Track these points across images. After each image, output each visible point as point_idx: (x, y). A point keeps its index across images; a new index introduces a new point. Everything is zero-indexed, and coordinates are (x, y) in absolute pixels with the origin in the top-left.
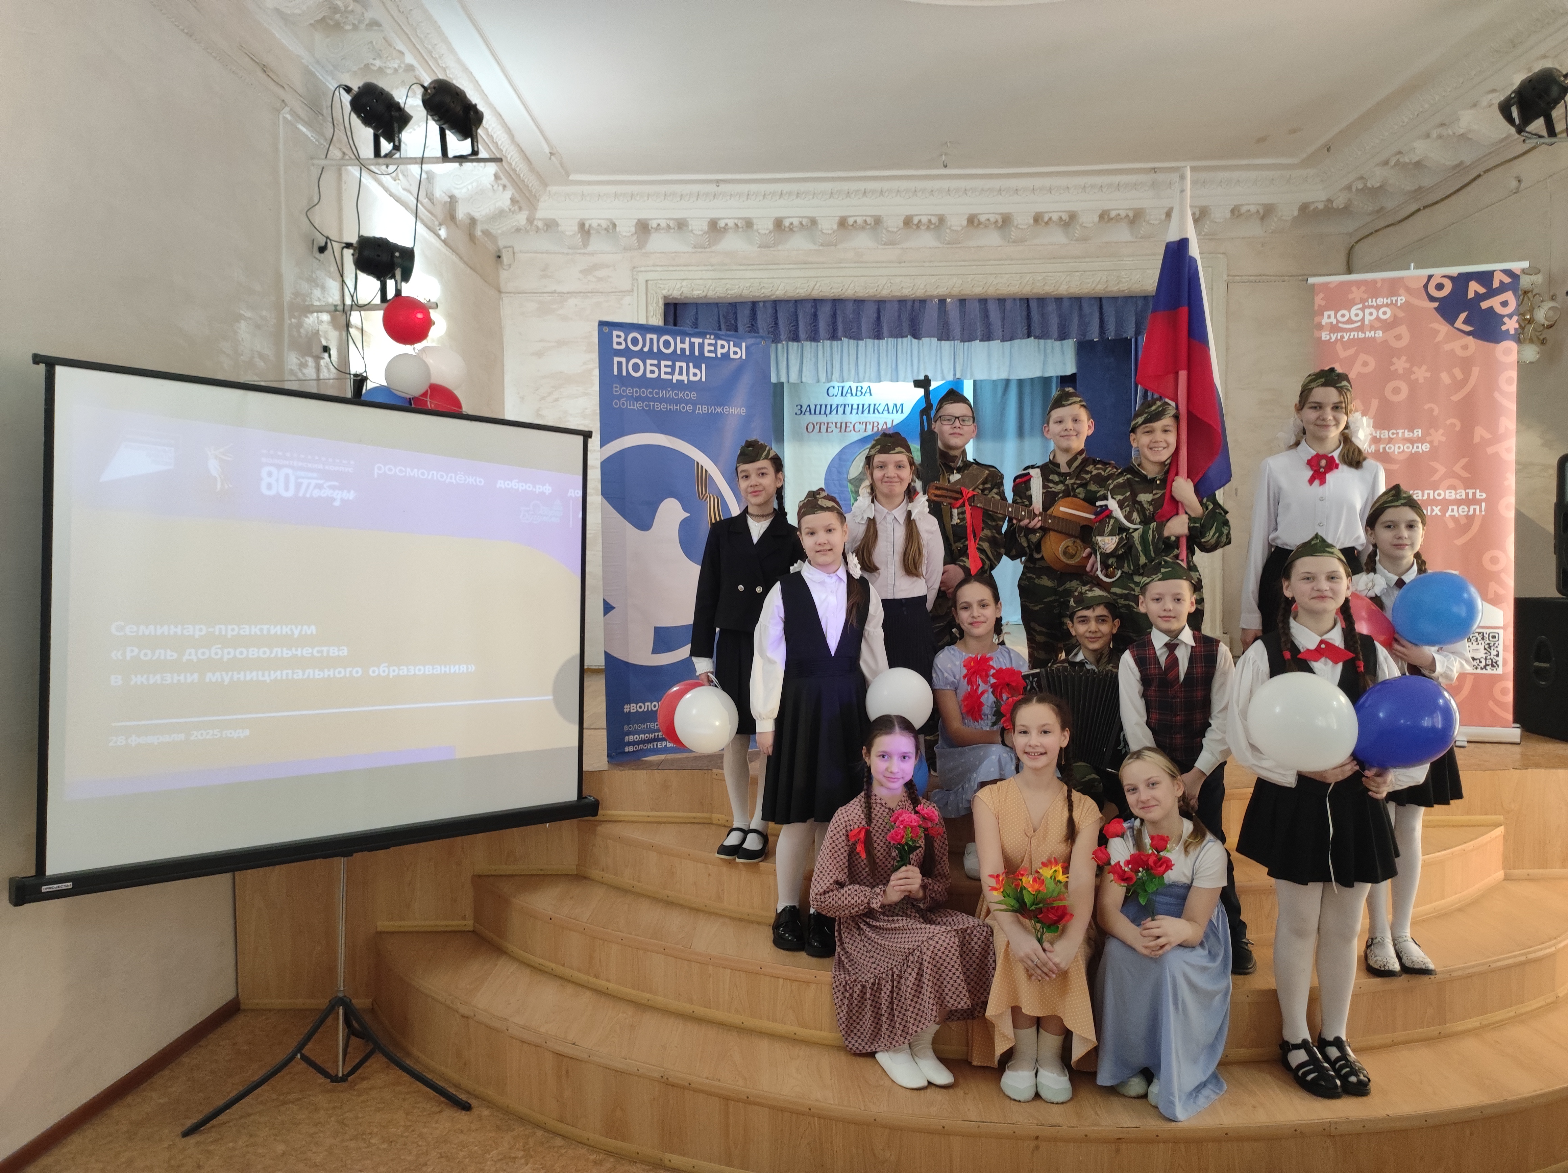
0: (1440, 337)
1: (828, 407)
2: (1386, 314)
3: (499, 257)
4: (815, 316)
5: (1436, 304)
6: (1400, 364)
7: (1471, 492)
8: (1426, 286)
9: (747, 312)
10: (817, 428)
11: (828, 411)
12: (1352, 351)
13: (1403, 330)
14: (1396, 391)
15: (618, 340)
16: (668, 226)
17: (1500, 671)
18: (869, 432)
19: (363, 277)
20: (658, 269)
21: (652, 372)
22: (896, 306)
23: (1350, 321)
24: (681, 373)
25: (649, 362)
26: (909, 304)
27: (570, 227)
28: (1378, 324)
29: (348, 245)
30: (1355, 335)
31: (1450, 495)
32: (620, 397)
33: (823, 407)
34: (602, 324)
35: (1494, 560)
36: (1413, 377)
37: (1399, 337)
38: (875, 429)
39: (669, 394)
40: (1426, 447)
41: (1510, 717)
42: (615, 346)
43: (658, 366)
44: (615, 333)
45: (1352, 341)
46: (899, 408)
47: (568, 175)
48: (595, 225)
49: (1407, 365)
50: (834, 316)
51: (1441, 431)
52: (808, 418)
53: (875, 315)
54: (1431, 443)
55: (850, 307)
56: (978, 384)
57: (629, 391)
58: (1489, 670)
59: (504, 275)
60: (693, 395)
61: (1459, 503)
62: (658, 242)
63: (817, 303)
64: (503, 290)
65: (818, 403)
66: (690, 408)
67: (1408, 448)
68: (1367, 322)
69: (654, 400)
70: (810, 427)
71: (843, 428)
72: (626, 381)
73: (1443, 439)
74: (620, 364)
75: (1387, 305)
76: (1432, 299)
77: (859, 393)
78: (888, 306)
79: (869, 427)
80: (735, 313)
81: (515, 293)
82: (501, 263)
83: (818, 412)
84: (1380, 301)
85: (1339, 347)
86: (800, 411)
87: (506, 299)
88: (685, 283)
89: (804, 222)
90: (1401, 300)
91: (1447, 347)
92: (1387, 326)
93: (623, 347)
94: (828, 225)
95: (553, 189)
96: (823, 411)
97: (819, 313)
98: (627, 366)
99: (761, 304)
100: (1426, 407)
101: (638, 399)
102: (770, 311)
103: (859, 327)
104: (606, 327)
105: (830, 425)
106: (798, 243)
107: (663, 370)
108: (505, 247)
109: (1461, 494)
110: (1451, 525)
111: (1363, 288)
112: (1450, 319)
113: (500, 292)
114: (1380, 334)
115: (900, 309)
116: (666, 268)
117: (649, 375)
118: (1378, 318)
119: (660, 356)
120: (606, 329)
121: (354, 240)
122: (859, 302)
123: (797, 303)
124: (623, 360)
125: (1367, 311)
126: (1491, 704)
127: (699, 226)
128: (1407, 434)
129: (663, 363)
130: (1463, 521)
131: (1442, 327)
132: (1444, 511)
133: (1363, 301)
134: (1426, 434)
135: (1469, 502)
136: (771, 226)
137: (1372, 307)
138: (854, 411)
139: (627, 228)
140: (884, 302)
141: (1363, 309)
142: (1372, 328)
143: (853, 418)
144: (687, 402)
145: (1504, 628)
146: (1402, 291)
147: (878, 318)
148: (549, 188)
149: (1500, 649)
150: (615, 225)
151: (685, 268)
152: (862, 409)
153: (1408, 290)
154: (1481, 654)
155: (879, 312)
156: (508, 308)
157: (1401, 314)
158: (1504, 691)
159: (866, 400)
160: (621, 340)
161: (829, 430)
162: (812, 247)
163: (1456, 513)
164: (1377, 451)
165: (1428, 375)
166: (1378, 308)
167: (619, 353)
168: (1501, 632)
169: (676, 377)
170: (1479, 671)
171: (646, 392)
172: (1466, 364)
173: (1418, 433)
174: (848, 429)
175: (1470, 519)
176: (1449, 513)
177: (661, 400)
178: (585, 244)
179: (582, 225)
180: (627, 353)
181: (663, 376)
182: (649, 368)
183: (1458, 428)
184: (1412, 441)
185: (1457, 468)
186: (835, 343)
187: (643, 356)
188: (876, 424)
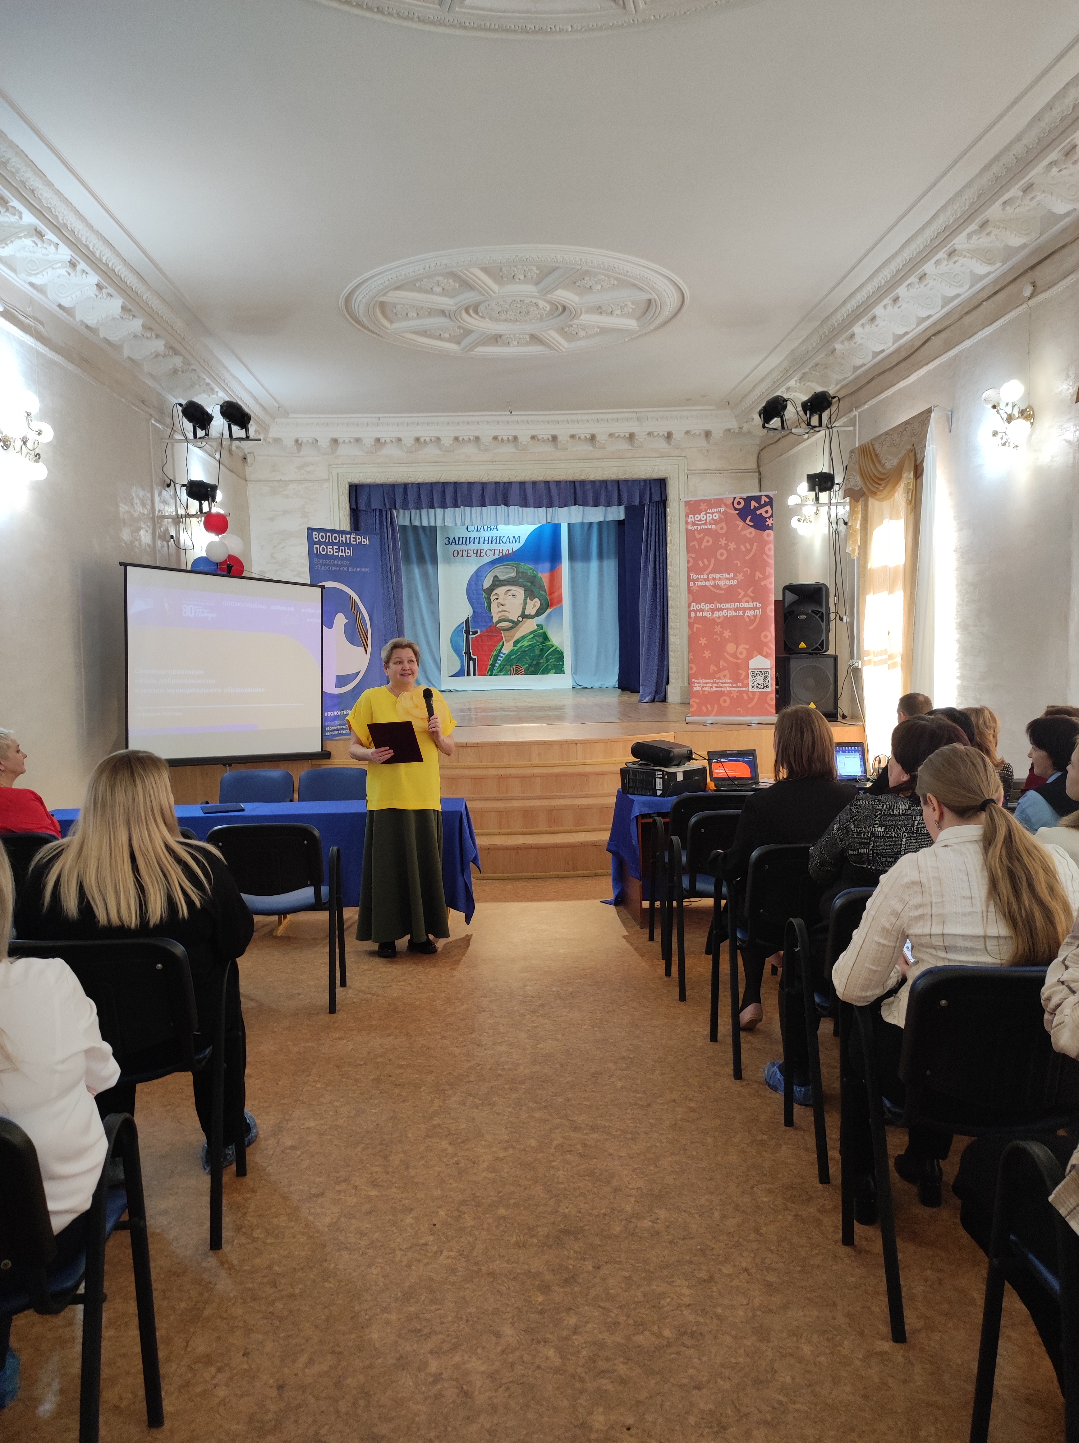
0: (740, 528)
1: (468, 539)
2: (716, 517)
3: (245, 458)
4: (444, 492)
5: (737, 512)
6: (723, 542)
7: (755, 603)
8: (733, 503)
9: (401, 490)
10: (460, 553)
11: (468, 543)
12: (702, 535)
13: (723, 524)
14: (722, 555)
15: (316, 536)
16: (350, 442)
17: (769, 689)
18: (497, 556)
19: (190, 500)
20: (345, 466)
21: (330, 552)
22: (494, 486)
23: (700, 520)
24: (342, 552)
25: (329, 547)
26: (502, 485)
27: (290, 443)
28: (713, 522)
29: (184, 485)
30: (702, 527)
31: (746, 605)
32: (317, 564)
33: (464, 539)
34: (309, 529)
35: (766, 636)
36: (729, 548)
37: (722, 528)
38: (501, 554)
39: (338, 562)
40: (735, 582)
41: (775, 711)
42: (315, 540)
43: (332, 549)
44: (314, 533)
45: (702, 530)
46: (517, 539)
47: (288, 414)
48: (305, 441)
49: (726, 542)
50: (455, 492)
51: (742, 574)
52: (454, 547)
53: (481, 492)
54: (737, 580)
55: (465, 487)
56: (571, 526)
57: (321, 561)
58: (765, 690)
59: (248, 470)
60: (347, 563)
61: (750, 609)
62: (343, 450)
63: (444, 485)
64: (248, 478)
65: (461, 536)
66: (346, 569)
67: (728, 583)
68: (708, 521)
69: (331, 565)
70: (456, 552)
71: (479, 553)
72: (319, 556)
73: (743, 578)
74: (317, 548)
75: (716, 512)
76: (736, 509)
77: (489, 529)
78: (489, 486)
79: (497, 553)
80: (394, 491)
81: (255, 481)
82: (247, 462)
83: (461, 543)
84: (713, 510)
85: (696, 533)
86: (449, 542)
87: (250, 485)
88: (361, 474)
89: (433, 439)
90: (722, 510)
91: (743, 533)
92: (716, 522)
93: (317, 540)
94: (447, 441)
95: (278, 420)
96: (464, 543)
97: (446, 491)
98: (319, 549)
99: (410, 485)
100: (735, 562)
101: (324, 565)
102: (416, 489)
103: (471, 499)
104: (310, 530)
105: (469, 551)
106: (431, 451)
107: (335, 550)
108: (249, 453)
109: (751, 605)
110: (747, 620)
111: (705, 504)
112: (744, 520)
113: (246, 480)
114: (714, 526)
115: (496, 488)
116: (349, 466)
117: (329, 553)
118: (712, 518)
119: (333, 544)
120: (310, 532)
121: (186, 483)
122: (470, 485)
123: (432, 484)
124: (318, 546)
125: (708, 515)
126: (766, 706)
127: (369, 442)
128: (727, 576)
129: (335, 547)
130: (752, 618)
131: (740, 523)
132: (744, 613)
133: (706, 510)
134: (735, 575)
135: (754, 608)
136: (412, 441)
137: (710, 513)
138: (486, 542)
139: (324, 443)
140: (486, 483)
141: (706, 514)
142: (711, 524)
143: (485, 547)
144: (345, 566)
145: (771, 669)
146: (722, 505)
147: (483, 493)
148: (276, 420)
149: (769, 679)
150: (317, 441)
151: (361, 466)
152: (491, 540)
153: (726, 505)
154: (761, 682)
155: (483, 489)
156: (252, 490)
157: (723, 517)
158: (771, 699)
159: (494, 534)
160: (317, 536)
161: (469, 555)
162: (440, 452)
163: (749, 614)
164: (715, 584)
165: (735, 546)
166: (712, 513)
167: (316, 543)
168: (769, 671)
169: (340, 554)
170: (761, 690)
171: (328, 562)
172: (751, 541)
173: (732, 575)
174: (482, 555)
175: (755, 616)
176: (746, 614)
177: (334, 565)
178: (299, 451)
179: (297, 441)
180: (319, 543)
181: (335, 554)
182: (329, 550)
183: (749, 573)
184: (729, 579)
185: (749, 592)
186: (457, 509)
187: (326, 544)
188: (501, 551)
